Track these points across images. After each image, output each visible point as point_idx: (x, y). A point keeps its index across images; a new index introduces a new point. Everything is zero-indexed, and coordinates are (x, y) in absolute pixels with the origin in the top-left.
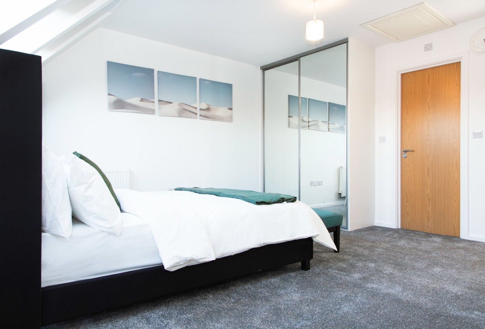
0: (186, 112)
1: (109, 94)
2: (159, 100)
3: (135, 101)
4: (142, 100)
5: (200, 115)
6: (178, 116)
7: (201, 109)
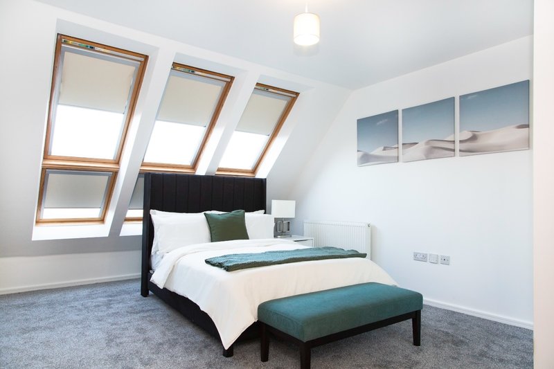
0: (436, 150)
1: (358, 151)
2: (403, 144)
3: (378, 151)
4: (384, 149)
5: (460, 151)
6: (424, 158)
7: (461, 141)
